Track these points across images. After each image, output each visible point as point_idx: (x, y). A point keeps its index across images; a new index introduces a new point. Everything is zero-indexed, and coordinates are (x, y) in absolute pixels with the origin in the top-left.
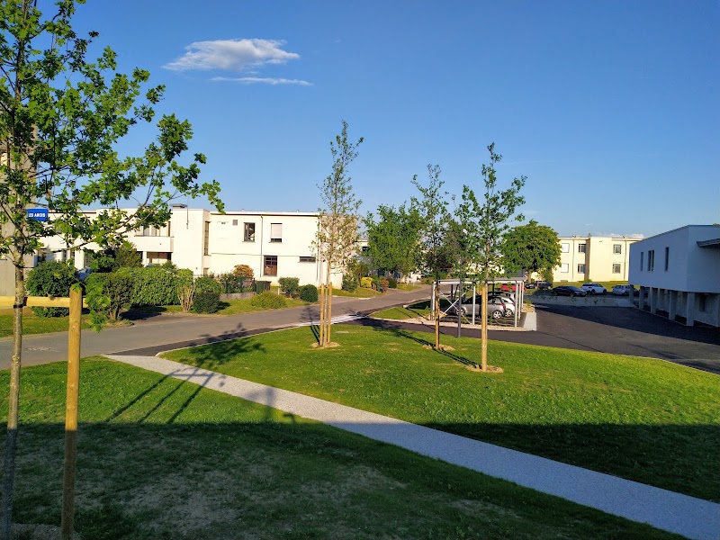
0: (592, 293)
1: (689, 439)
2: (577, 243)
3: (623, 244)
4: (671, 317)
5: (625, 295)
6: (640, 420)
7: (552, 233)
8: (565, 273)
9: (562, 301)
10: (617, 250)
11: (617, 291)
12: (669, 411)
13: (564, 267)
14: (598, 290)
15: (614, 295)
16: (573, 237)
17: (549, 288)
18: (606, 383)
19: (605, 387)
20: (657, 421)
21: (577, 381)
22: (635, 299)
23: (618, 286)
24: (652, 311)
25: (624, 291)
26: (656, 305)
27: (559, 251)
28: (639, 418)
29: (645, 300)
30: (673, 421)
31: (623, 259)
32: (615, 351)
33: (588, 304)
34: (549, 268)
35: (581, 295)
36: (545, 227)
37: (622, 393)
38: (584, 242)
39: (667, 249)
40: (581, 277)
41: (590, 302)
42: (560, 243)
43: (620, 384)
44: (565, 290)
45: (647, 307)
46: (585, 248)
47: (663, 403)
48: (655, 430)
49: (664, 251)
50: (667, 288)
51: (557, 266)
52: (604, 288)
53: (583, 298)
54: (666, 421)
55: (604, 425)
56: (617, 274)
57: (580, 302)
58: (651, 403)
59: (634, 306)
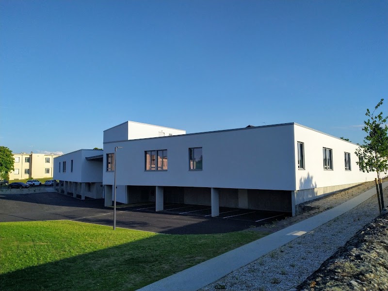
0: (33, 186)
1: (72, 264)
2: (24, 157)
3: (50, 157)
4: (74, 196)
5: (52, 185)
6: (49, 260)
7: (8, 151)
8: (17, 174)
9: (14, 191)
10: (48, 161)
11: (48, 184)
12: (65, 251)
13: (16, 171)
14: (36, 183)
15: (45, 186)
16: (22, 153)
17: (6, 184)
18: (33, 241)
19: (32, 244)
20: (58, 258)
21: (16, 243)
22: (57, 188)
23: (47, 180)
24: (65, 193)
25: (51, 183)
26: (67, 189)
27: (13, 161)
28: (48, 259)
29: (62, 187)
30: (66, 257)
31: (50, 166)
32: (43, 219)
33: (31, 192)
34: (7, 172)
35: (26, 187)
36: (3, 147)
37: (41, 245)
38: (28, 156)
39: (72, 161)
40: (27, 176)
41: (31, 191)
42: (13, 157)
43: (41, 240)
44: (17, 185)
45: (63, 191)
46: (29, 160)
47: (63, 246)
48: (56, 263)
49: (71, 162)
50: (72, 181)
51: (12, 171)
52: (40, 182)
53: (27, 189)
54: (62, 257)
55: (27, 268)
56: (48, 174)
57: (25, 191)
58: (56, 248)
59: (56, 191)
